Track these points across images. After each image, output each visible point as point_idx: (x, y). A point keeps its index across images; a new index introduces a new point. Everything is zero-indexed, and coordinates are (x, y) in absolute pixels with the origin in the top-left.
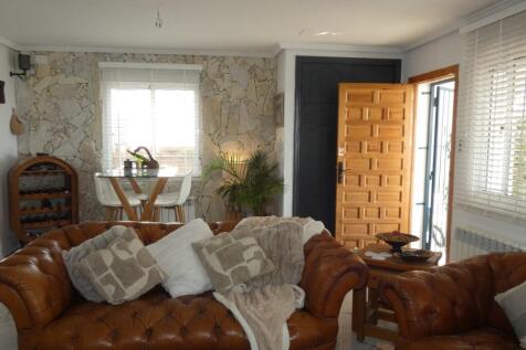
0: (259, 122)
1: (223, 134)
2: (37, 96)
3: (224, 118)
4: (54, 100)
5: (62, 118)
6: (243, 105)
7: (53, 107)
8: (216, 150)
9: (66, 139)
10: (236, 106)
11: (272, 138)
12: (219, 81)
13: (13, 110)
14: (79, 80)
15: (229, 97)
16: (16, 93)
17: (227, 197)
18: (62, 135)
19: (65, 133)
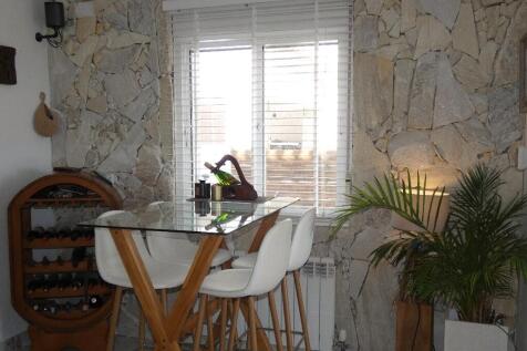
0: (481, 101)
1: (398, 129)
2: (78, 70)
3: (401, 93)
4: (101, 76)
5: (112, 106)
6: (444, 65)
7: (100, 88)
8: (381, 163)
9: (117, 141)
10: (427, 67)
11: (514, 135)
12: (389, 16)
13: (43, 96)
14: (137, 38)
15: (413, 48)
16: (50, 68)
17: (401, 267)
18: (113, 135)
19: (117, 131)
